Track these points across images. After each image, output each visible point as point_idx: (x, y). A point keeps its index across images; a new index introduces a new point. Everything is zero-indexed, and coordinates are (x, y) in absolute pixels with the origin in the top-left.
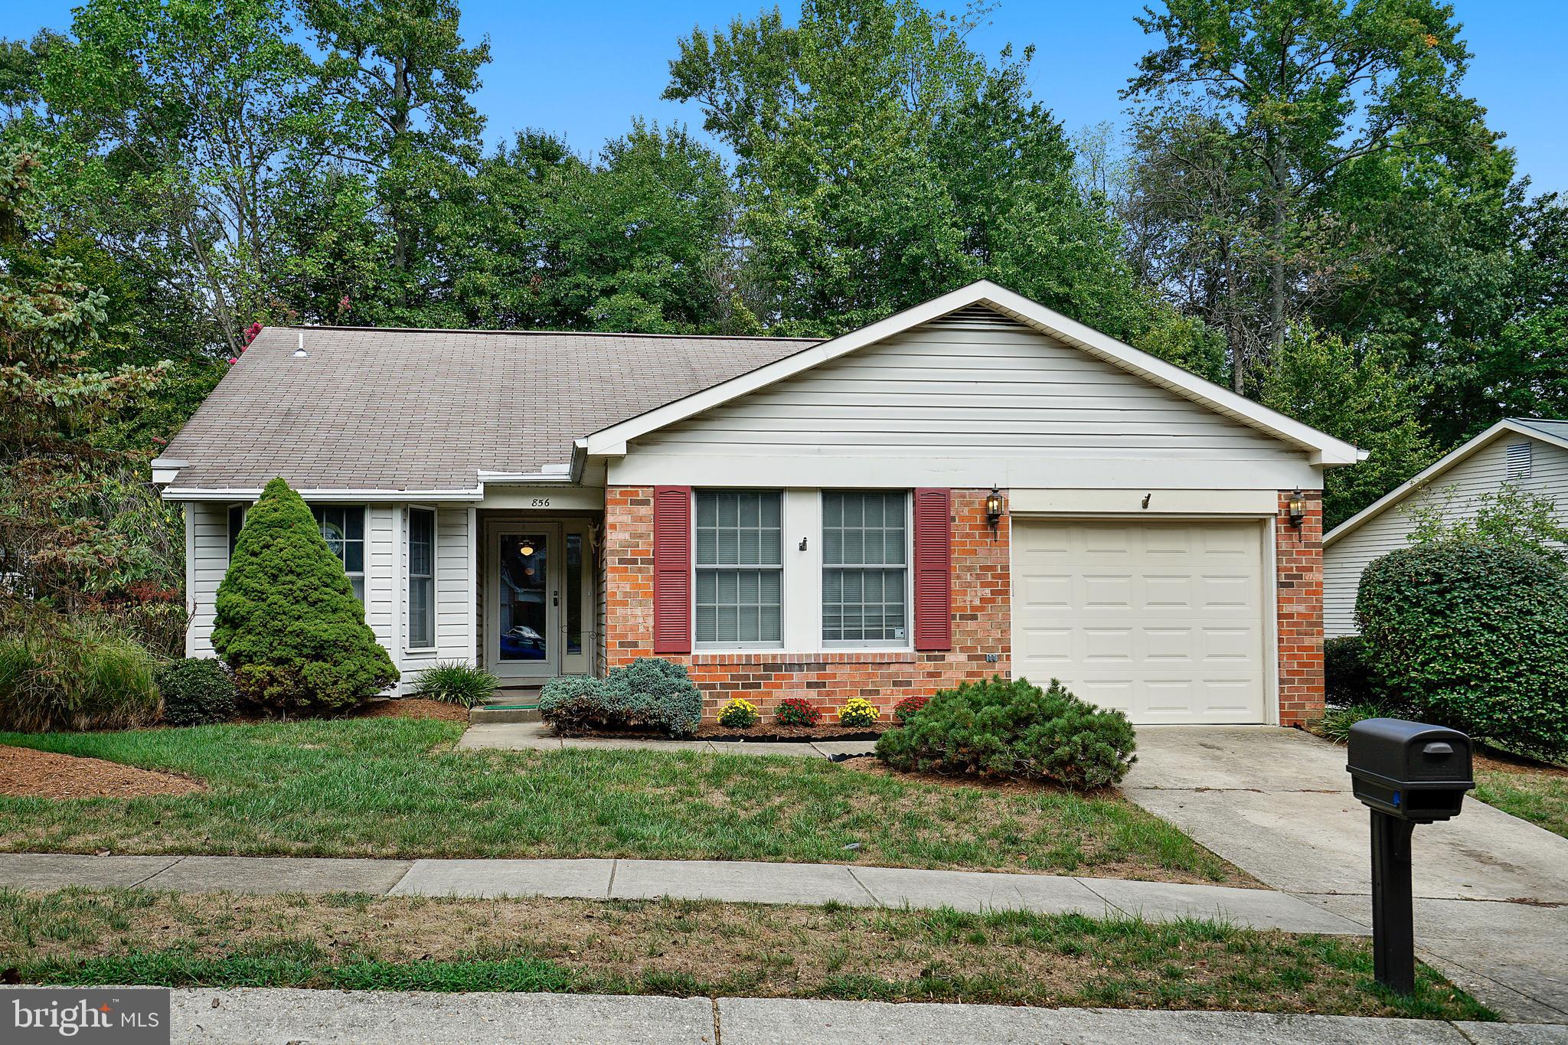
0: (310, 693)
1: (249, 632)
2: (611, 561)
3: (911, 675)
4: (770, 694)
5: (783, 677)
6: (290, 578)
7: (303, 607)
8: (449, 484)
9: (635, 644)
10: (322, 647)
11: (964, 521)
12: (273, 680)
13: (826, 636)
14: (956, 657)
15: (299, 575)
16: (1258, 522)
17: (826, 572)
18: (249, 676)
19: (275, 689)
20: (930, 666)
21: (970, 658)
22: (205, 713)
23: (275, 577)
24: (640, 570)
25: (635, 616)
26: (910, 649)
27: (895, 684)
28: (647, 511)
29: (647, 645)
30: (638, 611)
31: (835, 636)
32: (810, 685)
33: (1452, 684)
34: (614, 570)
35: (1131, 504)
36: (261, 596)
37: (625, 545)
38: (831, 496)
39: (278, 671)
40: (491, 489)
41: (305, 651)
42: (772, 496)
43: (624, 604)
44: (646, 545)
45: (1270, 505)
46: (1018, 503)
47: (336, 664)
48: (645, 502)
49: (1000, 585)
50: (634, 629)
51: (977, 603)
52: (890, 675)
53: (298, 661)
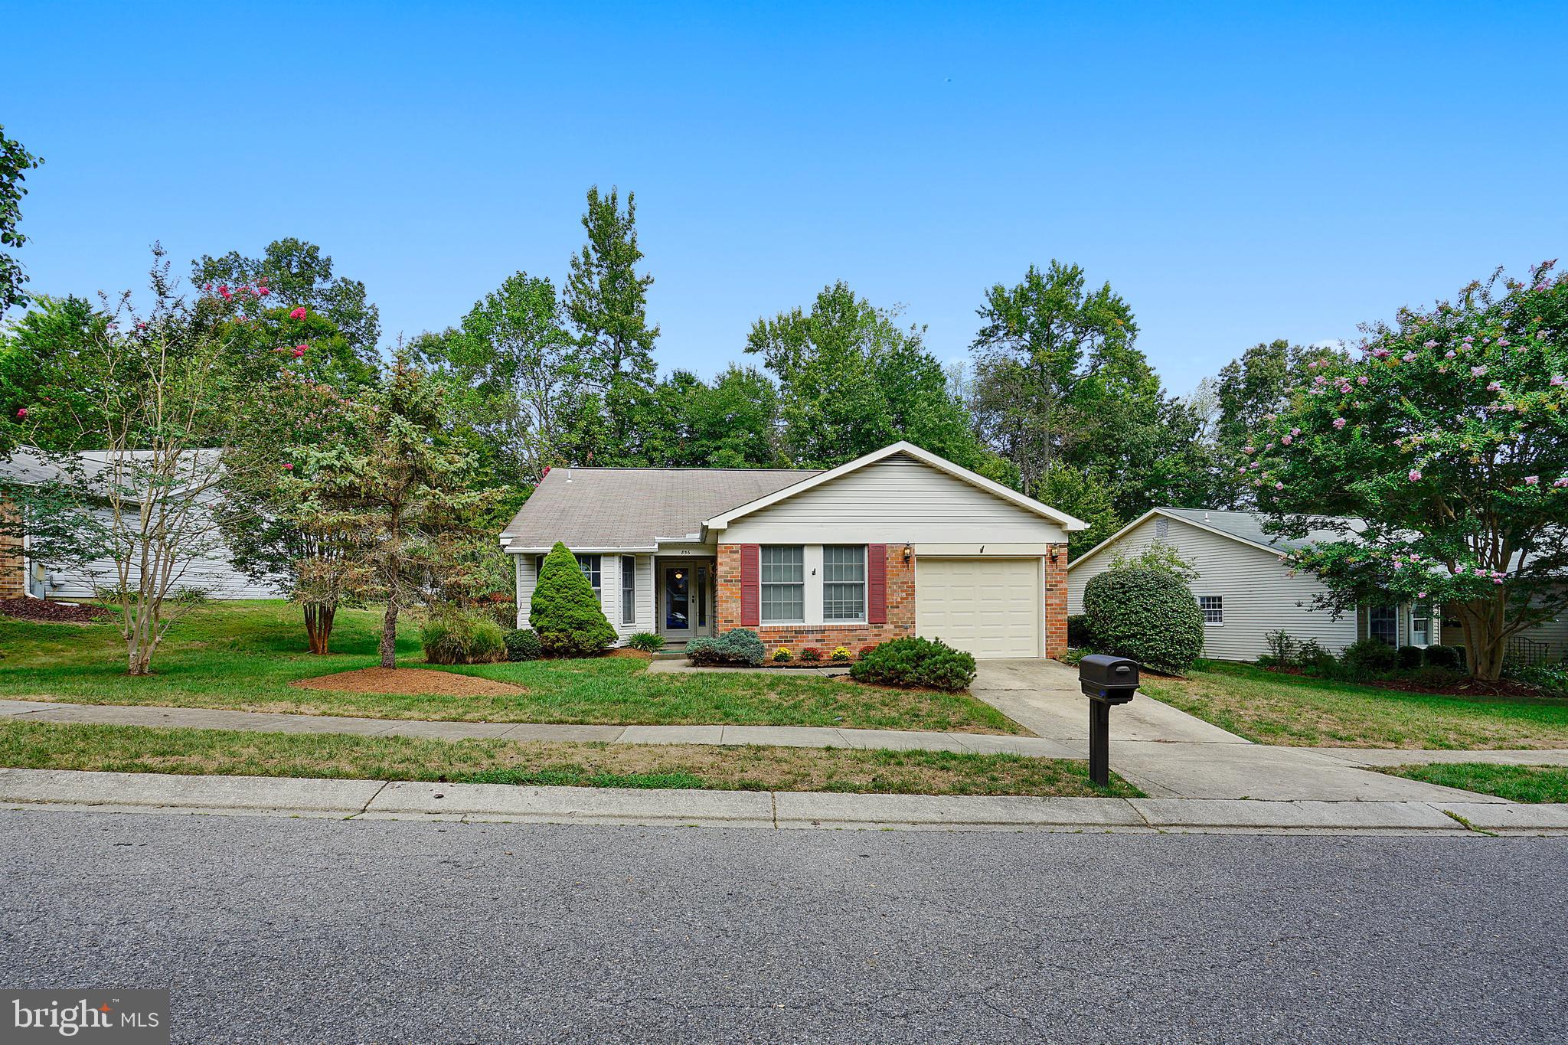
0: (576, 646)
1: (547, 616)
2: (720, 581)
3: (866, 635)
4: (798, 645)
5: (804, 637)
6: (566, 590)
7: (572, 604)
8: (641, 544)
9: (732, 622)
10: (581, 624)
11: (893, 560)
12: (558, 640)
13: (825, 617)
14: (889, 627)
15: (570, 589)
16: (1037, 559)
17: (827, 587)
18: (547, 637)
19: (559, 644)
20: (876, 631)
21: (896, 627)
22: (527, 655)
23: (558, 590)
24: (734, 585)
25: (732, 608)
26: (866, 623)
27: (859, 640)
28: (738, 556)
29: (738, 622)
30: (733, 605)
31: (830, 616)
32: (817, 641)
33: (1128, 637)
34: (722, 585)
35: (974, 551)
36: (552, 599)
37: (727, 573)
38: (827, 547)
39: (561, 635)
40: (661, 546)
41: (573, 625)
42: (800, 547)
43: (727, 602)
44: (737, 573)
45: (1042, 550)
46: (919, 550)
47: (588, 631)
48: (737, 552)
49: (910, 591)
50: (731, 614)
51: (899, 599)
52: (856, 636)
53: (570, 630)
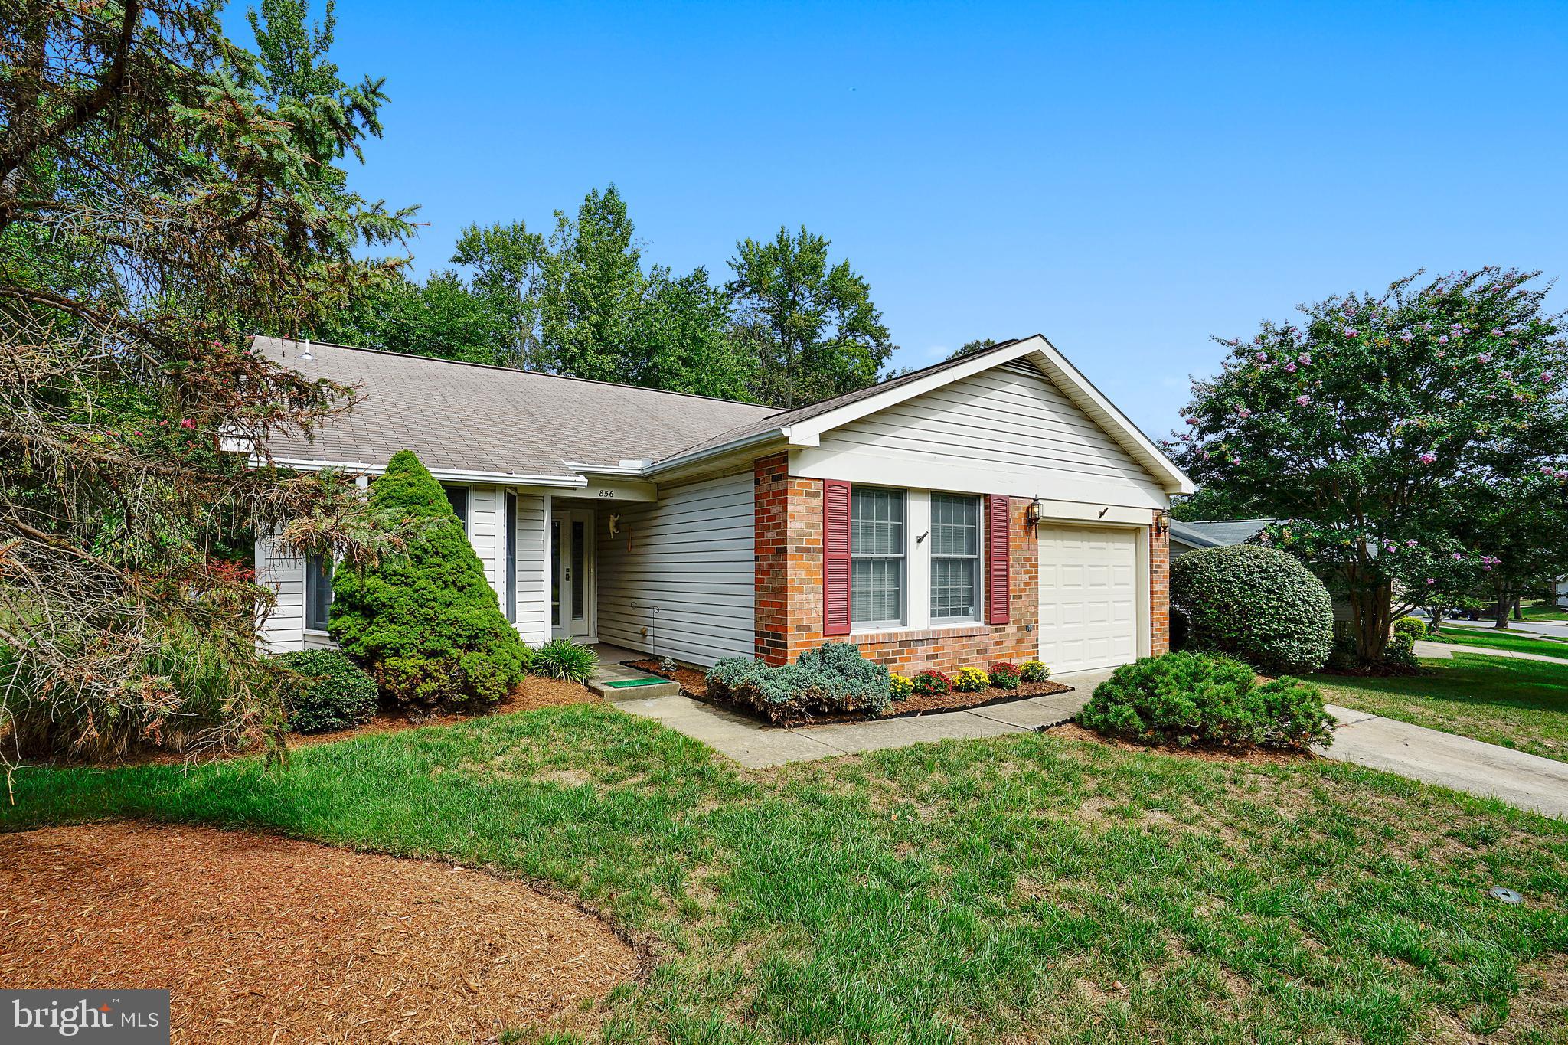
0: (468, 688)
1: (392, 621)
2: (791, 549)
3: (987, 644)
4: (902, 667)
5: (912, 652)
6: (437, 560)
7: (452, 593)
9: (808, 628)
10: (477, 636)
11: (1017, 517)
12: (426, 675)
13: (933, 614)
14: (1011, 629)
15: (444, 557)
17: (934, 561)
18: (397, 672)
19: (430, 686)
20: (996, 636)
21: (1019, 629)
22: (342, 716)
23: (418, 560)
24: (812, 558)
25: (808, 602)
26: (981, 624)
27: (978, 652)
28: (817, 502)
29: (817, 628)
30: (811, 597)
31: (943, 613)
32: (928, 657)
34: (793, 557)
35: (1090, 514)
36: (405, 580)
37: (801, 534)
38: (939, 497)
39: (431, 665)
41: (461, 641)
42: (898, 494)
43: (800, 590)
44: (817, 534)
45: (1148, 519)
46: (1048, 510)
47: (490, 652)
48: (815, 494)
49: (1032, 567)
50: (808, 613)
51: (1022, 586)
52: (975, 645)
53: (454, 652)
